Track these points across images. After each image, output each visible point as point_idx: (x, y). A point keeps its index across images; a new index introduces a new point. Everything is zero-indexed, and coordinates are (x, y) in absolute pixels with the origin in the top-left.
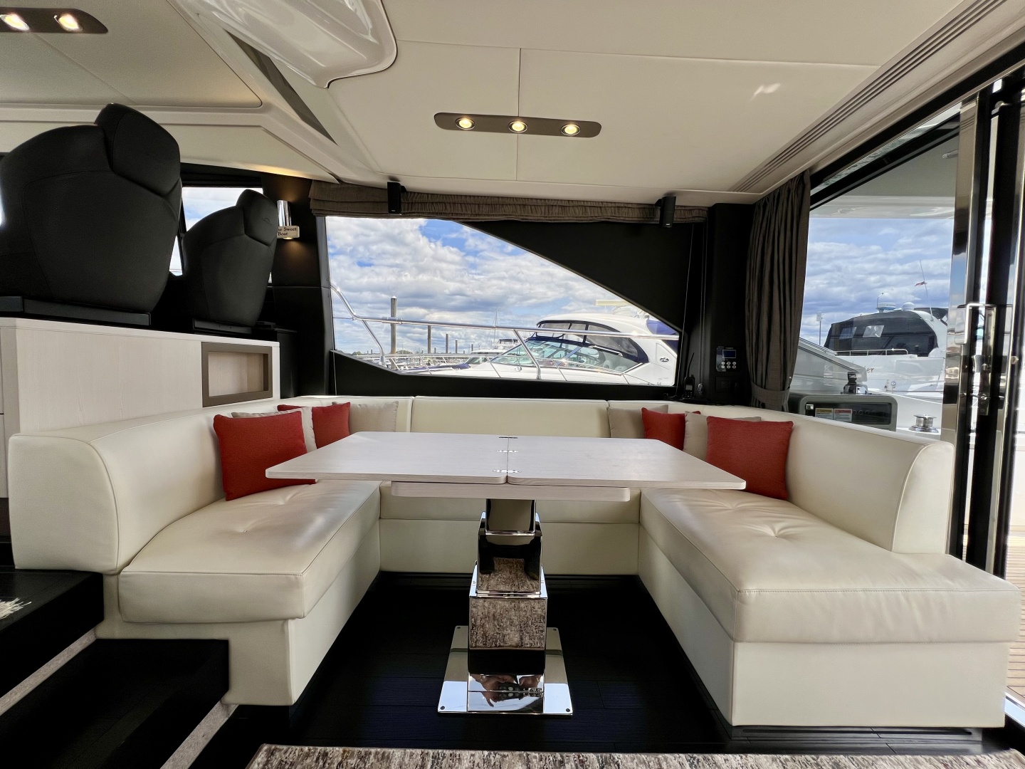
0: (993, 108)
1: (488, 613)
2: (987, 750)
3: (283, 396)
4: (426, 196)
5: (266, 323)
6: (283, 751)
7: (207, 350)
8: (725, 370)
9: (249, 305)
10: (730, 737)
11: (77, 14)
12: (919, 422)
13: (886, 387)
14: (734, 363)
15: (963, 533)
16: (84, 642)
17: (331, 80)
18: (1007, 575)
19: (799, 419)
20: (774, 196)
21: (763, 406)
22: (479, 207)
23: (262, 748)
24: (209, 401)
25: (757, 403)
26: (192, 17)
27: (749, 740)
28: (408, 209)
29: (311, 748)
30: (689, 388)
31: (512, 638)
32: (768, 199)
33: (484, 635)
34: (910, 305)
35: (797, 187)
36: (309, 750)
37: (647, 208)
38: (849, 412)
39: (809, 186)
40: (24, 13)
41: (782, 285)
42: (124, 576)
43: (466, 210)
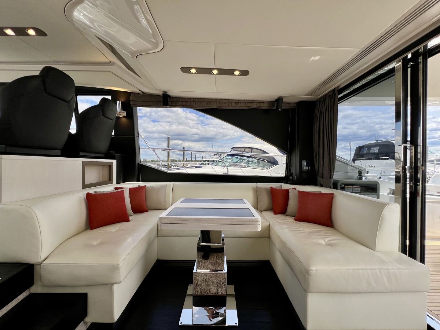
0: (408, 65)
1: (204, 279)
3: (118, 183)
4: (179, 99)
5: (111, 152)
7: (84, 164)
8: (306, 170)
9: (103, 145)
11: (35, 29)
12: (390, 191)
13: (381, 174)
14: (310, 167)
16: (24, 295)
17: (137, 55)
19: (337, 192)
20: (323, 98)
21: (322, 186)
22: (201, 103)
24: (85, 186)
25: (320, 184)
26: (82, 30)
28: (171, 104)
30: (291, 178)
31: (213, 290)
32: (321, 99)
33: (201, 288)
34: (389, 139)
35: (332, 95)
37: (271, 103)
38: (359, 188)
39: (337, 94)
40: (13, 29)
41: (328, 135)
42: (43, 265)
43: (196, 104)
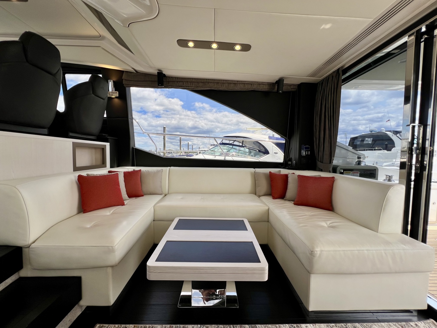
0: (422, 38)
2: (419, 320)
3: (111, 167)
4: (175, 79)
5: (104, 134)
6: (106, 327)
7: (75, 146)
8: (305, 155)
9: (95, 127)
10: (308, 316)
12: (387, 177)
13: (373, 164)
14: (309, 152)
15: (408, 225)
17: (129, 23)
18: (427, 242)
19: (337, 176)
20: (326, 79)
21: (321, 170)
22: (198, 84)
23: (96, 326)
24: (76, 169)
25: (319, 169)
27: (316, 317)
28: (167, 84)
29: (119, 325)
30: (290, 163)
32: (324, 80)
34: (383, 130)
35: (336, 75)
36: (118, 326)
37: (272, 85)
38: (358, 173)
39: (341, 74)
41: (329, 118)
42: (31, 248)
43: (192, 85)
